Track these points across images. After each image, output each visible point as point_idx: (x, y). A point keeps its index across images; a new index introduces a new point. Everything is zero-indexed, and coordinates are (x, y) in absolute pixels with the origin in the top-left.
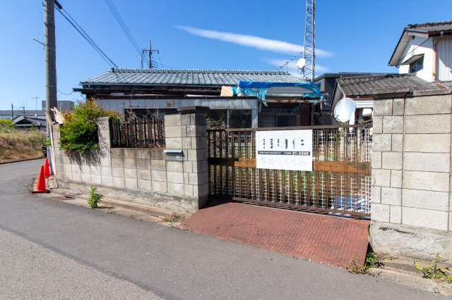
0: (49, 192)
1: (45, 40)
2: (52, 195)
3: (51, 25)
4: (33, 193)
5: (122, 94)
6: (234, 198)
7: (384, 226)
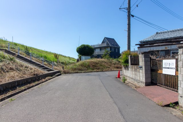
0: (120, 78)
1: (127, 30)
2: (121, 79)
3: (129, 25)
4: (117, 78)
5: (149, 45)
6: (158, 84)
7: (181, 96)
